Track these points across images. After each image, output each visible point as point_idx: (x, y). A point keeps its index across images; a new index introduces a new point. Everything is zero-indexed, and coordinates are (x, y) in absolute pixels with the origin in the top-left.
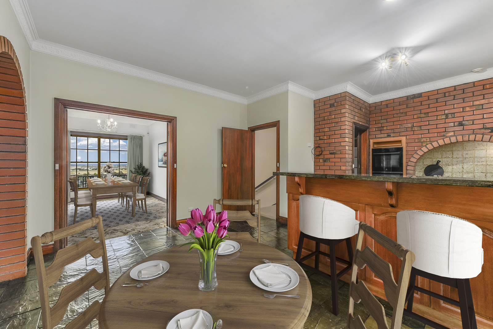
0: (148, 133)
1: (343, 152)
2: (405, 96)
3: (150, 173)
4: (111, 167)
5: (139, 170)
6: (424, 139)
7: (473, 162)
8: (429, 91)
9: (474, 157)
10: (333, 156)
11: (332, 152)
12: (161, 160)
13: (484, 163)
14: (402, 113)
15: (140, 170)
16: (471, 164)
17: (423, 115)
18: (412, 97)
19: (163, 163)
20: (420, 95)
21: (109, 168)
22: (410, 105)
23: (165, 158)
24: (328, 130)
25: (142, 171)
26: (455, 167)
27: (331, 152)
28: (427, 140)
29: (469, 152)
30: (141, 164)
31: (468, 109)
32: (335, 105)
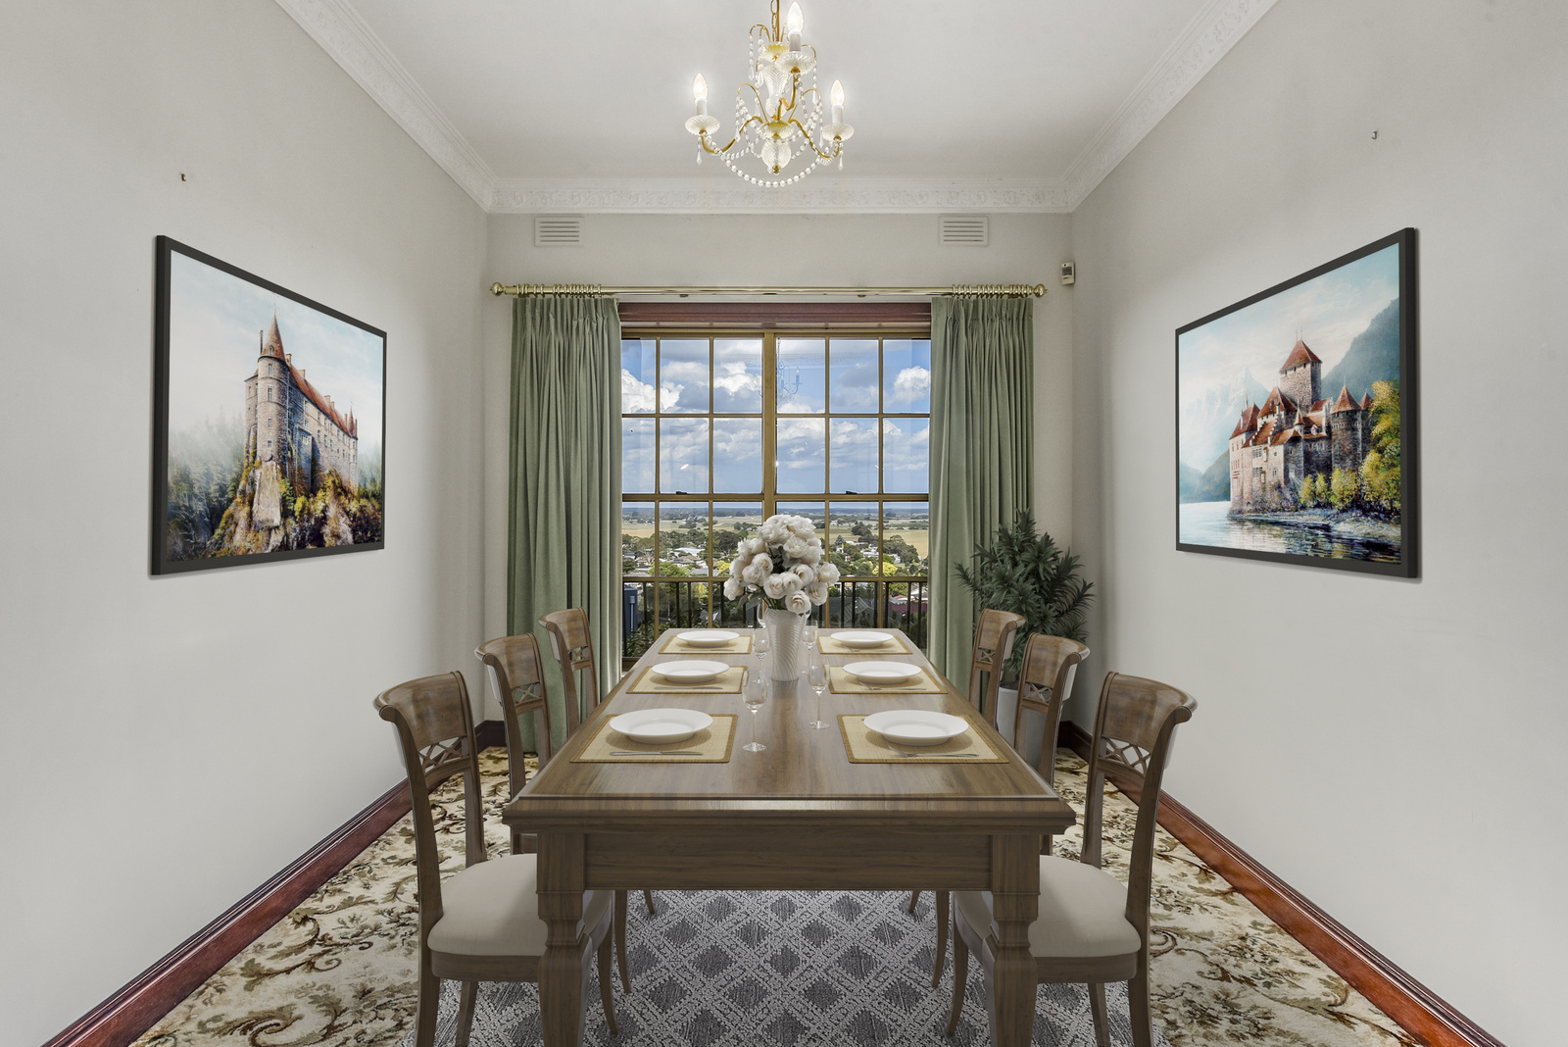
0: (1067, 271)
3: (1086, 587)
4: (795, 560)
5: (1015, 564)
12: (1207, 478)
15: (1021, 569)
19: (1237, 518)
21: (779, 569)
23: (1257, 463)
25: (1034, 573)
30: (1026, 522)
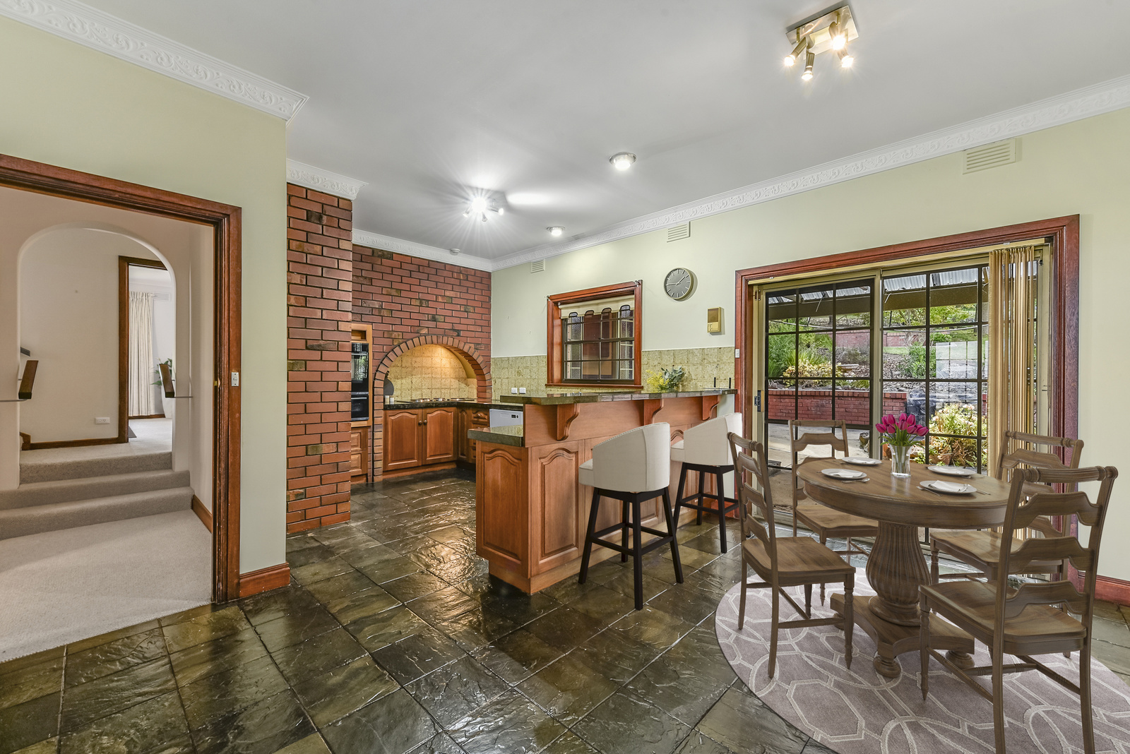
1: (343, 346)
2: (370, 248)
6: (395, 333)
7: (421, 373)
8: (401, 254)
9: (422, 367)
10: (316, 355)
11: (315, 343)
13: (430, 375)
14: (365, 278)
16: (419, 376)
17: (394, 292)
18: (380, 253)
20: (390, 255)
22: (377, 268)
24: (301, 281)
26: (404, 381)
27: (310, 343)
28: (399, 335)
29: (418, 359)
31: (440, 299)
32: (325, 222)
